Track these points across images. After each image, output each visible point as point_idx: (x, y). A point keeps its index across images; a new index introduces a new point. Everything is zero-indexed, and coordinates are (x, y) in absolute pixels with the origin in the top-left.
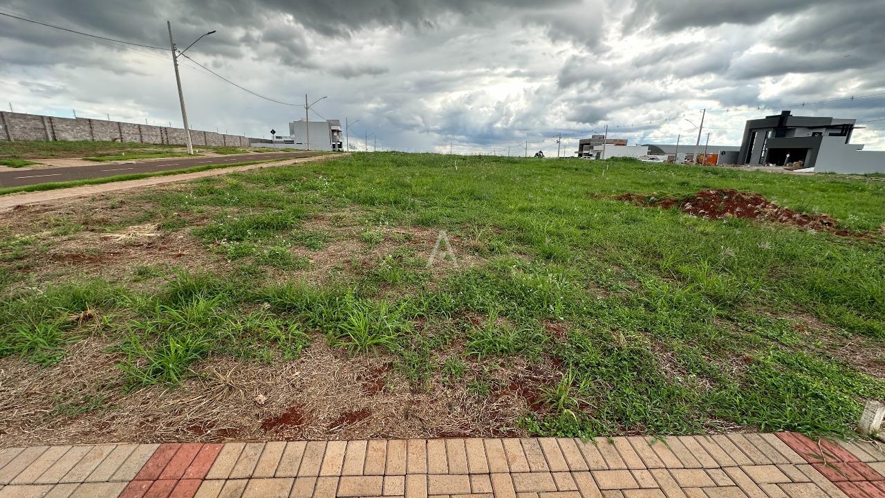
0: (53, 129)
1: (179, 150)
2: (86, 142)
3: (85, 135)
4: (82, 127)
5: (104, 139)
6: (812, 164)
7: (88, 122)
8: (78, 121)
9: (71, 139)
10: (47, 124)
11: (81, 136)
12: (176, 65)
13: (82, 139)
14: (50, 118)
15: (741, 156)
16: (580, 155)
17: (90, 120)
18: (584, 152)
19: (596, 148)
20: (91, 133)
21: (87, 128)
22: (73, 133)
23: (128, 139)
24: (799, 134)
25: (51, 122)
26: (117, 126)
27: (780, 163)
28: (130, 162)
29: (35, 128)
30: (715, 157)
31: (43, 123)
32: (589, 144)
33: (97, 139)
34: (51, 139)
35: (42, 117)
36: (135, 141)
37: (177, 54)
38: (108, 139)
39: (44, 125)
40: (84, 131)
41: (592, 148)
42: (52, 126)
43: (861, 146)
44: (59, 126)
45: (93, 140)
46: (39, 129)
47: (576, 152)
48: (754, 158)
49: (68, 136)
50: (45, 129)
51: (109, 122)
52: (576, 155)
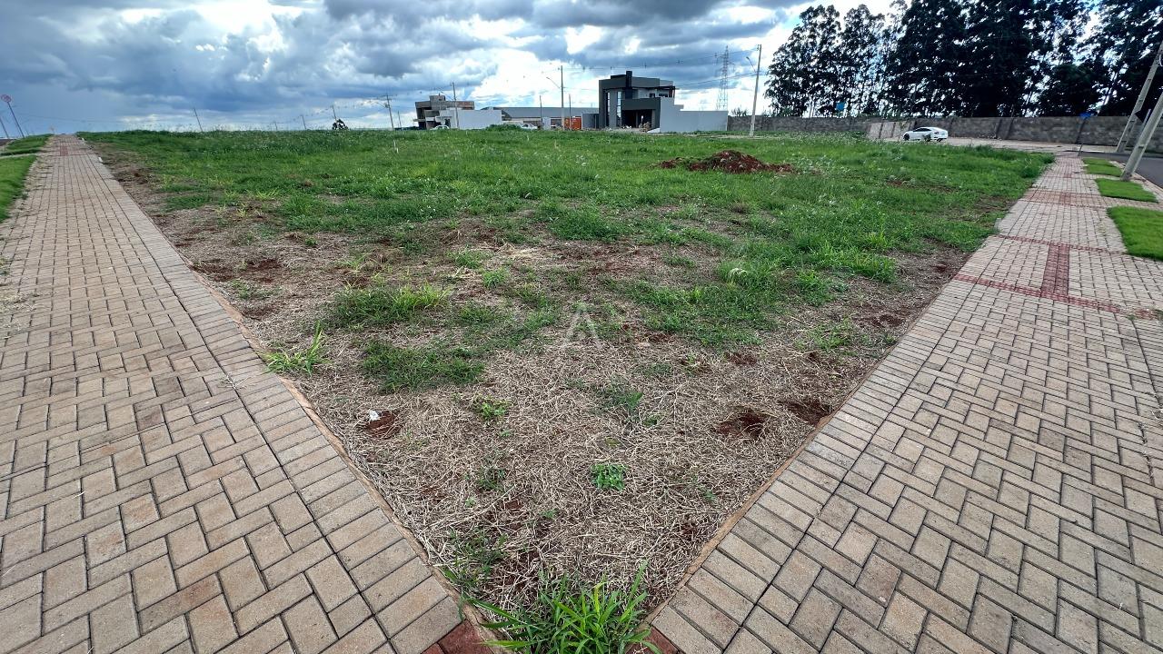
6: (657, 126)
15: (599, 119)
16: (422, 125)
18: (428, 119)
19: (442, 113)
27: (634, 126)
30: (579, 121)
32: (430, 108)
41: (438, 113)
43: (682, 107)
47: (415, 120)
48: (612, 121)
52: (417, 125)
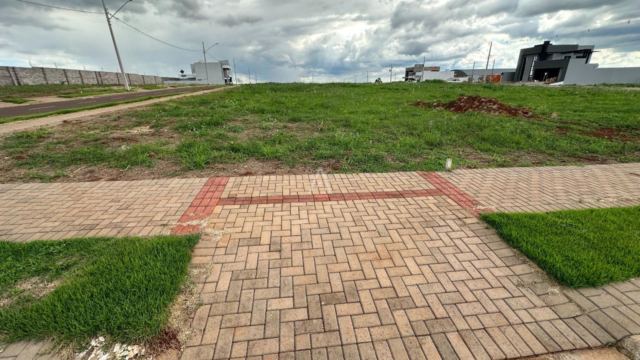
0: (17, 77)
1: (115, 88)
2: (42, 85)
3: (41, 80)
4: (37, 74)
5: (55, 83)
6: (562, 80)
7: (41, 70)
8: (34, 69)
9: (31, 83)
10: (12, 73)
11: (38, 81)
12: (110, 25)
13: (39, 83)
14: (13, 68)
15: (516, 76)
16: (406, 80)
17: (42, 68)
18: (410, 77)
19: (417, 74)
20: (45, 78)
21: (42, 75)
22: (31, 79)
23: (73, 82)
24: (555, 57)
25: (15, 71)
26: (63, 72)
27: (541, 80)
28: (89, 97)
29: (4, 76)
30: (498, 77)
31: (9, 72)
32: (412, 71)
33: (50, 83)
34: (17, 84)
35: (7, 68)
36: (79, 83)
37: (110, 16)
38: (58, 82)
39: (10, 74)
40: (40, 77)
41: (414, 74)
42: (16, 74)
43: (597, 65)
44: (21, 74)
45: (47, 84)
46: (6, 76)
47: (403, 78)
48: (525, 77)
49: (28, 81)
50: (11, 77)
51: (57, 69)
52: (404, 80)
